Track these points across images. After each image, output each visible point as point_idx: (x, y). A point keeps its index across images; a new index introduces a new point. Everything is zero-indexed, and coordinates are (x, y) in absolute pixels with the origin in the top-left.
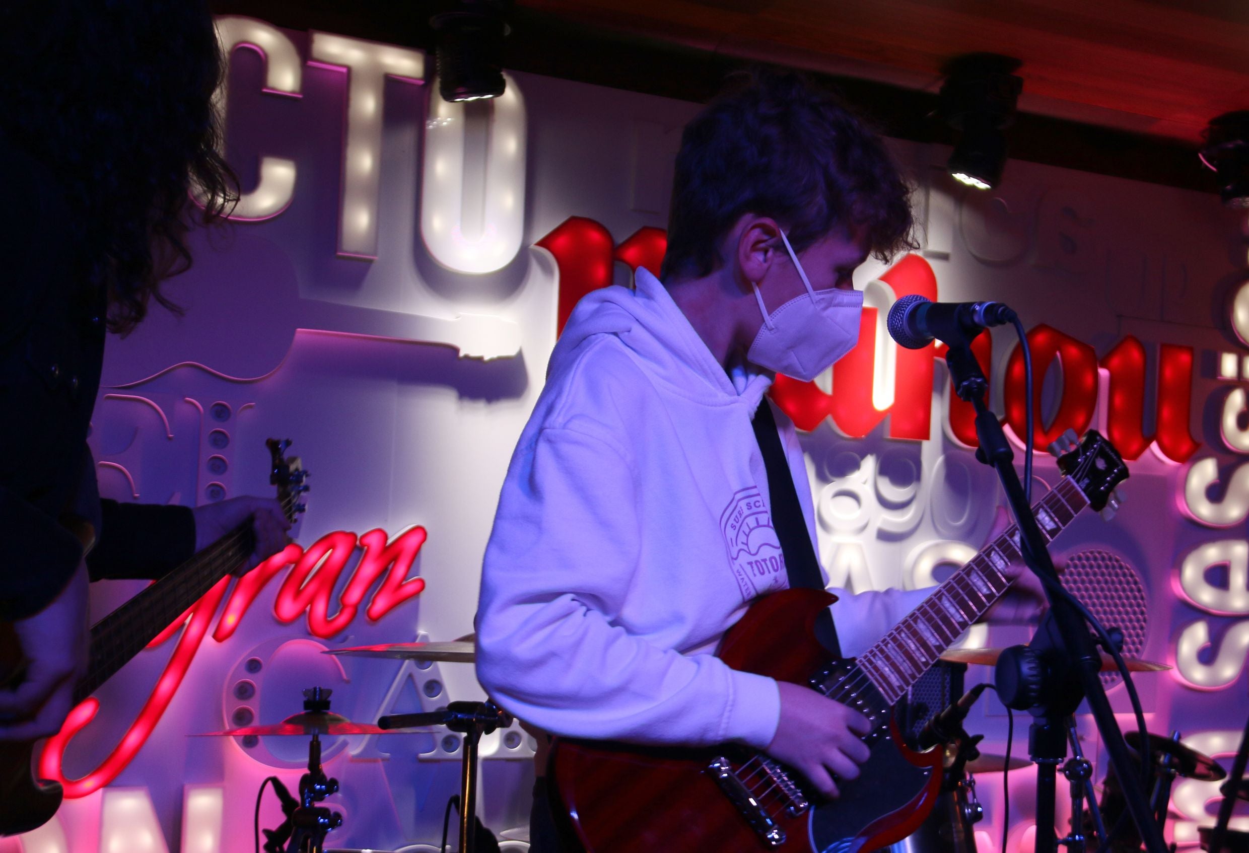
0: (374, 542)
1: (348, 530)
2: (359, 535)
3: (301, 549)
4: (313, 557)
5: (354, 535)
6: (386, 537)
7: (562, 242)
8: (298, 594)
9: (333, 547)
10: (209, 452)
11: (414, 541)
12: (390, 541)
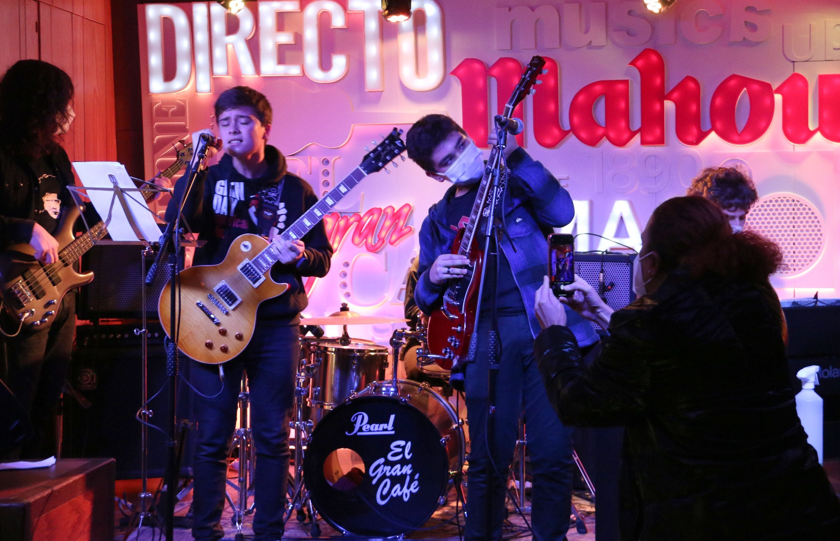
0: (389, 211)
1: (378, 207)
2: (383, 209)
3: (360, 216)
4: (365, 219)
5: (380, 210)
6: (394, 209)
7: (461, 71)
8: (360, 235)
9: (373, 214)
10: (323, 179)
11: (406, 210)
12: (396, 211)
